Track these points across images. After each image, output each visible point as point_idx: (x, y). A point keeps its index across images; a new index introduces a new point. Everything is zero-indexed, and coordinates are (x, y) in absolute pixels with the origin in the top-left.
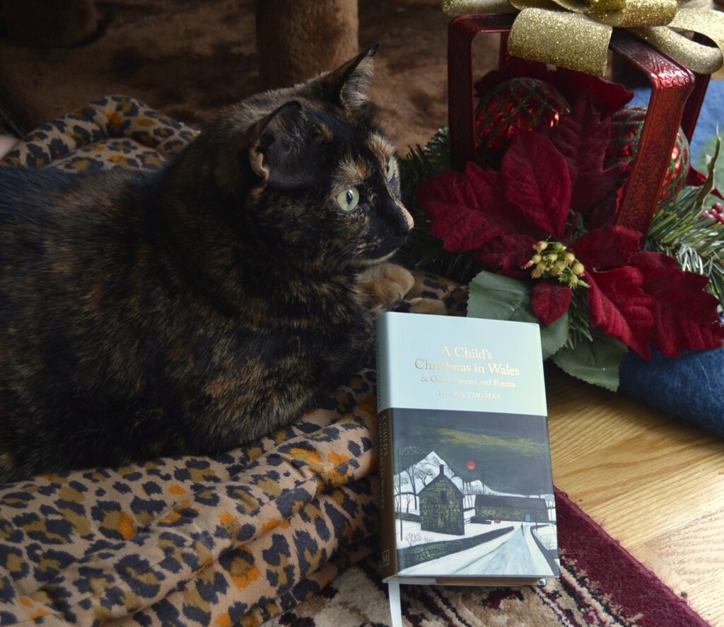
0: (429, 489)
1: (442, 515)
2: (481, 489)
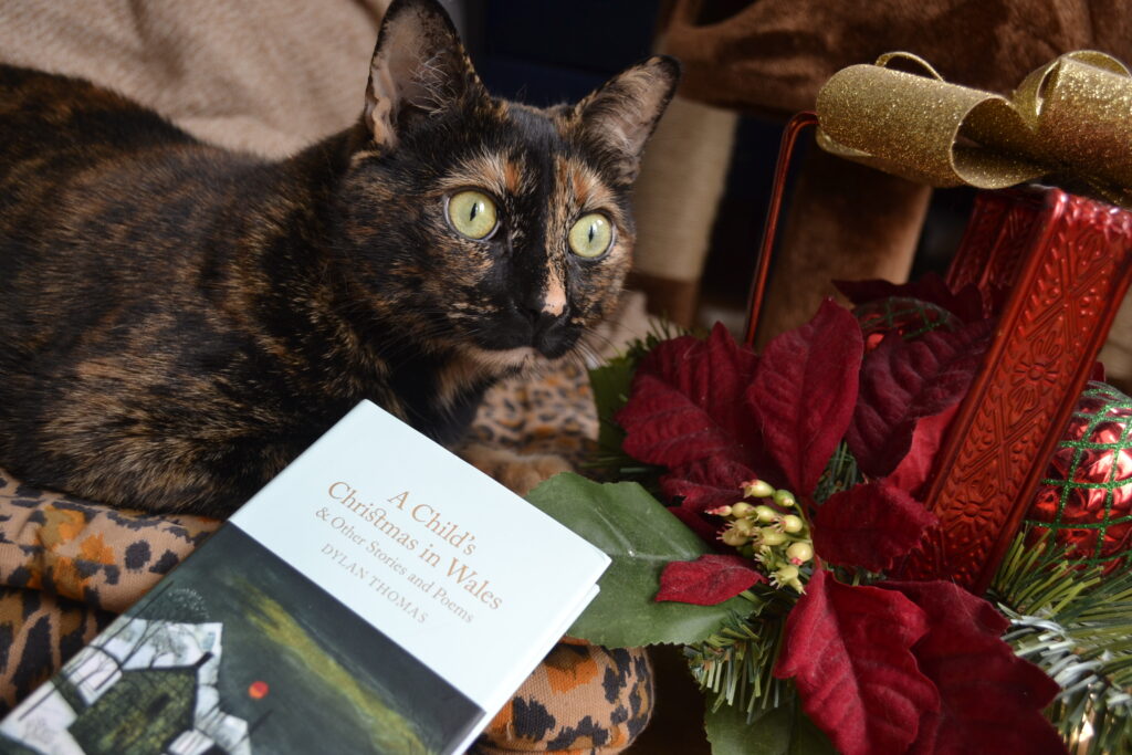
0: (150, 676)
1: (124, 730)
2: (235, 740)
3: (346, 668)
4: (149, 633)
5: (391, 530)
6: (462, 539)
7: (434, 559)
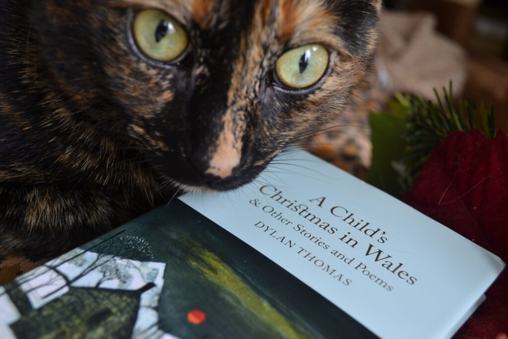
0: (96, 293)
1: (63, 334)
3: (279, 311)
5: (314, 219)
6: (375, 233)
7: (352, 243)
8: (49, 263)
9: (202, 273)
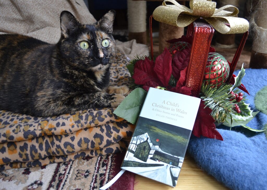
0: (141, 144)
1: (142, 153)
2: (158, 149)
3: (168, 132)
4: (137, 138)
5: (165, 108)
6: (176, 105)
7: (174, 110)
8: (130, 143)
9: (154, 131)
